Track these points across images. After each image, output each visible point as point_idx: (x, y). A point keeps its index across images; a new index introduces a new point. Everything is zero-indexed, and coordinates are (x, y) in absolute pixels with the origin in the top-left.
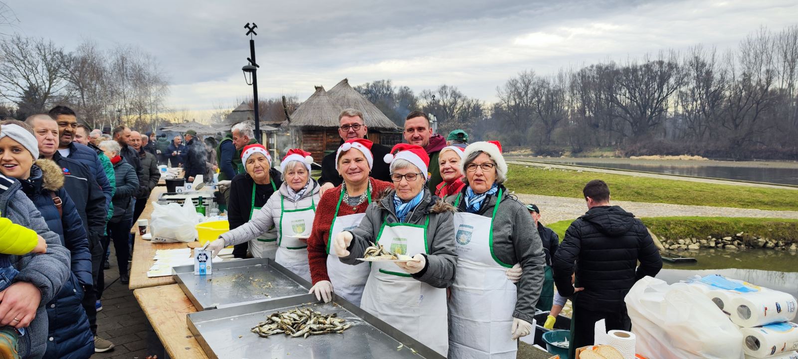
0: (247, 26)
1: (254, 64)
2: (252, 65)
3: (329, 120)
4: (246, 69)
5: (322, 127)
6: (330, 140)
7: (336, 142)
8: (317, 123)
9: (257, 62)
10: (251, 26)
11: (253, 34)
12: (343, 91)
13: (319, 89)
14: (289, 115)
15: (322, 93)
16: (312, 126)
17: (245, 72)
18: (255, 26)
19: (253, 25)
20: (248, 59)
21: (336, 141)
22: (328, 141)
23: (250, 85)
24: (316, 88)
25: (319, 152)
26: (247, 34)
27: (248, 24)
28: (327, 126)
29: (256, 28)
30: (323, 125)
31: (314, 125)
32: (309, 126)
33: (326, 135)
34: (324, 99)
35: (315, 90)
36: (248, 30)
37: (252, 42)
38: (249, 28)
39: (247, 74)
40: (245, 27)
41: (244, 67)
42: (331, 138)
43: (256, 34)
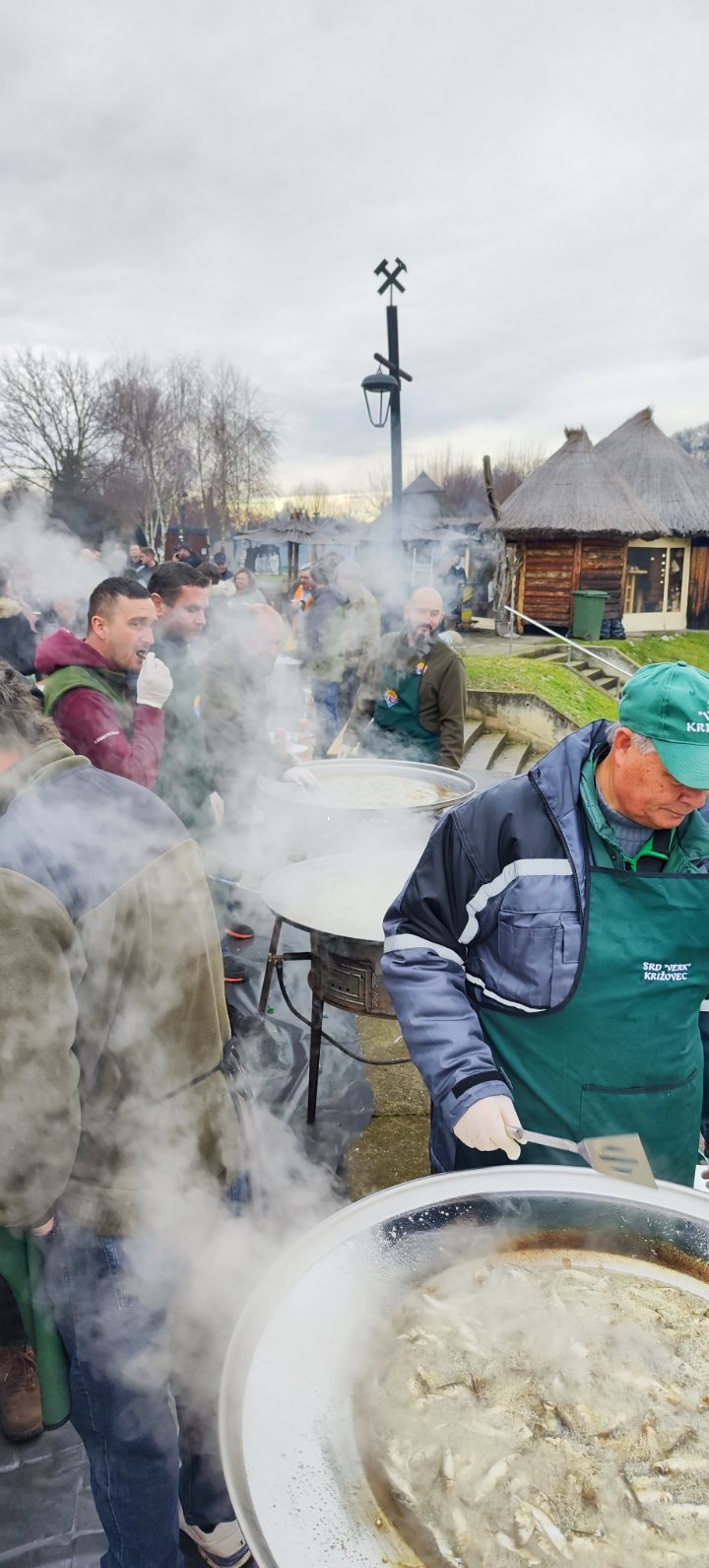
0: (381, 268)
1: (396, 372)
2: (390, 373)
4: (371, 385)
5: (572, 531)
8: (560, 523)
9: (402, 367)
10: (390, 268)
11: (394, 288)
13: (574, 436)
14: (497, 502)
15: (582, 447)
16: (548, 531)
17: (367, 392)
19: (396, 265)
20: (378, 357)
22: (586, 566)
23: (381, 426)
24: (569, 433)
26: (381, 291)
27: (385, 263)
29: (403, 272)
30: (574, 528)
35: (564, 439)
36: (383, 278)
37: (392, 313)
38: (386, 273)
39: (374, 396)
40: (377, 272)
41: (366, 379)
43: (402, 289)
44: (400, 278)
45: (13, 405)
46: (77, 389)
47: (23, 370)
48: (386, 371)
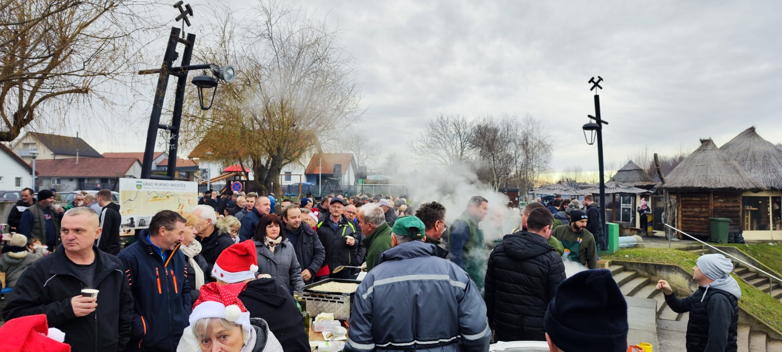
0: (592, 80)
1: (599, 121)
2: (597, 122)
3: (718, 180)
4: (587, 127)
5: (706, 188)
6: (719, 204)
7: (729, 207)
8: (698, 184)
9: (602, 118)
10: (596, 80)
11: (598, 88)
12: (747, 143)
13: (706, 143)
14: (663, 175)
15: (710, 147)
16: (693, 188)
17: (585, 131)
18: (601, 79)
19: (598, 79)
20: (589, 116)
21: (728, 205)
22: (716, 205)
23: (592, 144)
24: (702, 141)
25: (702, 219)
26: (592, 89)
27: (593, 78)
28: (713, 187)
29: (601, 81)
30: (707, 186)
31: (695, 185)
32: (688, 188)
33: (714, 198)
34: (710, 154)
35: (701, 144)
36: (592, 84)
37: (597, 98)
38: (594, 82)
39: (588, 132)
40: (590, 82)
41: (584, 125)
42: (720, 202)
43: (601, 88)
44: (600, 84)
45: (433, 139)
46: (461, 131)
47: (439, 124)
48: (594, 122)
